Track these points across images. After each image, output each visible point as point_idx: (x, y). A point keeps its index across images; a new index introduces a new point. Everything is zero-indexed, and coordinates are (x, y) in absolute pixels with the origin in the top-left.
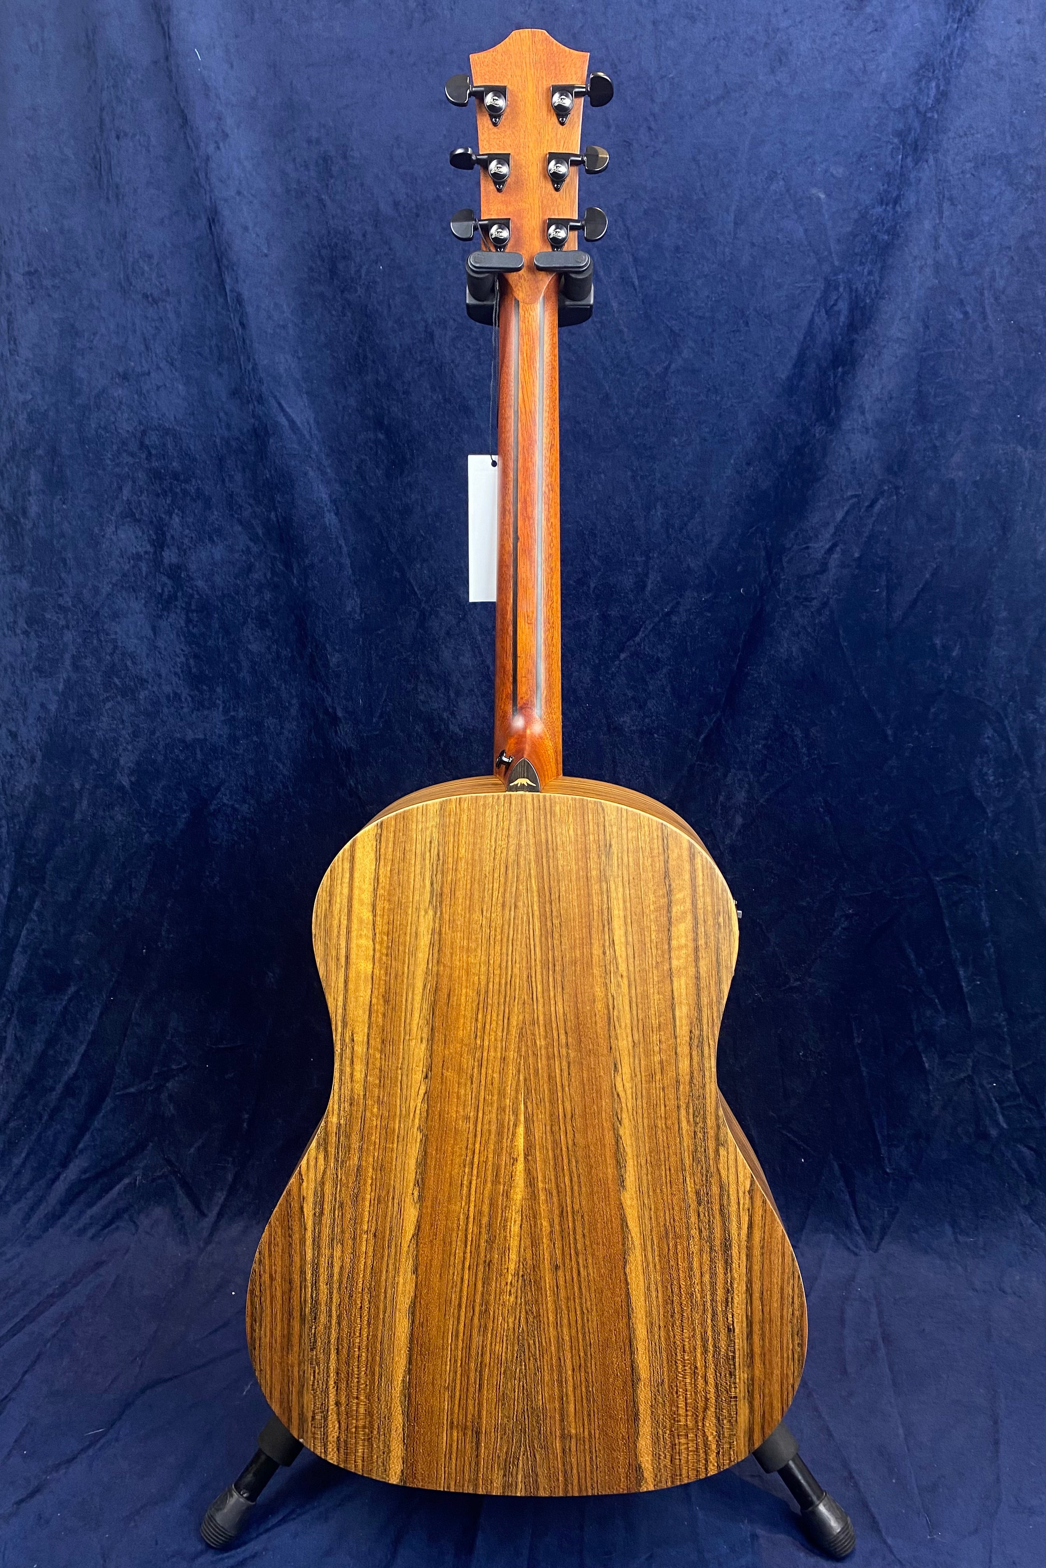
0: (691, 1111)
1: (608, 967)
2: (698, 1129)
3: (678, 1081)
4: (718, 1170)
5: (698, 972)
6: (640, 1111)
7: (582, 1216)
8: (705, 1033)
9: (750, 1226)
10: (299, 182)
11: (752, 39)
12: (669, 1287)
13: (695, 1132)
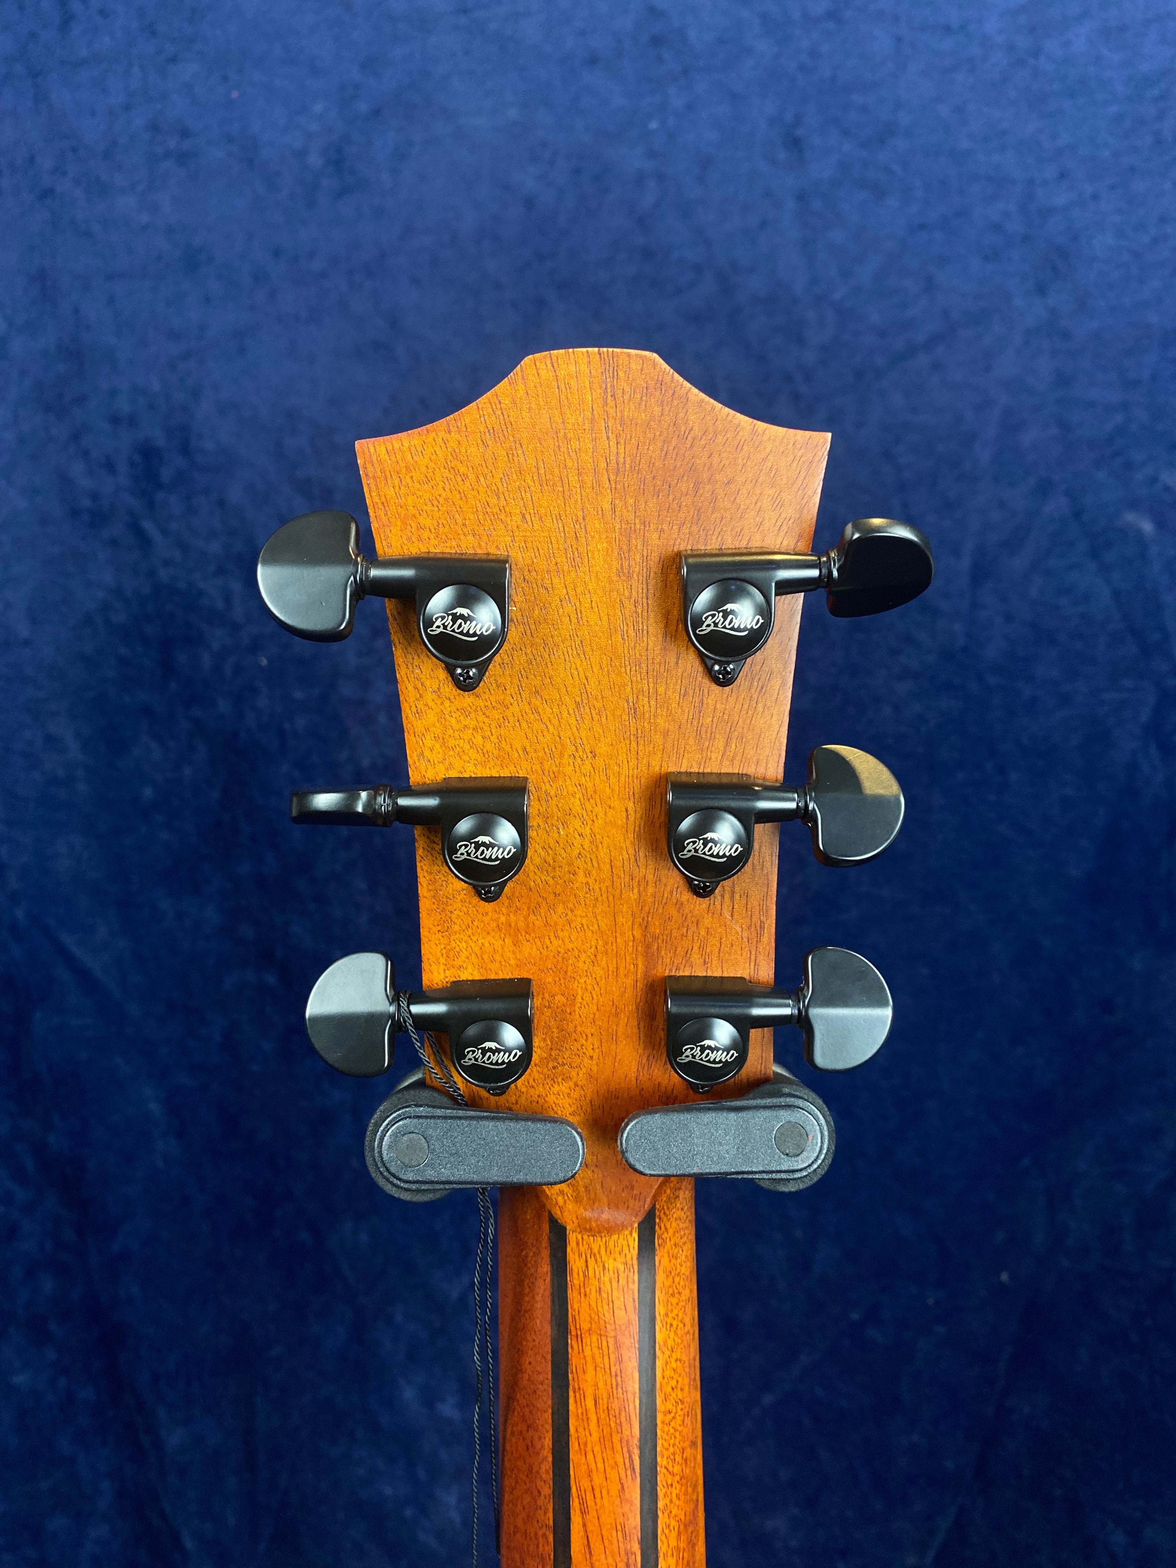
10: (95, 496)
11: (997, 228)
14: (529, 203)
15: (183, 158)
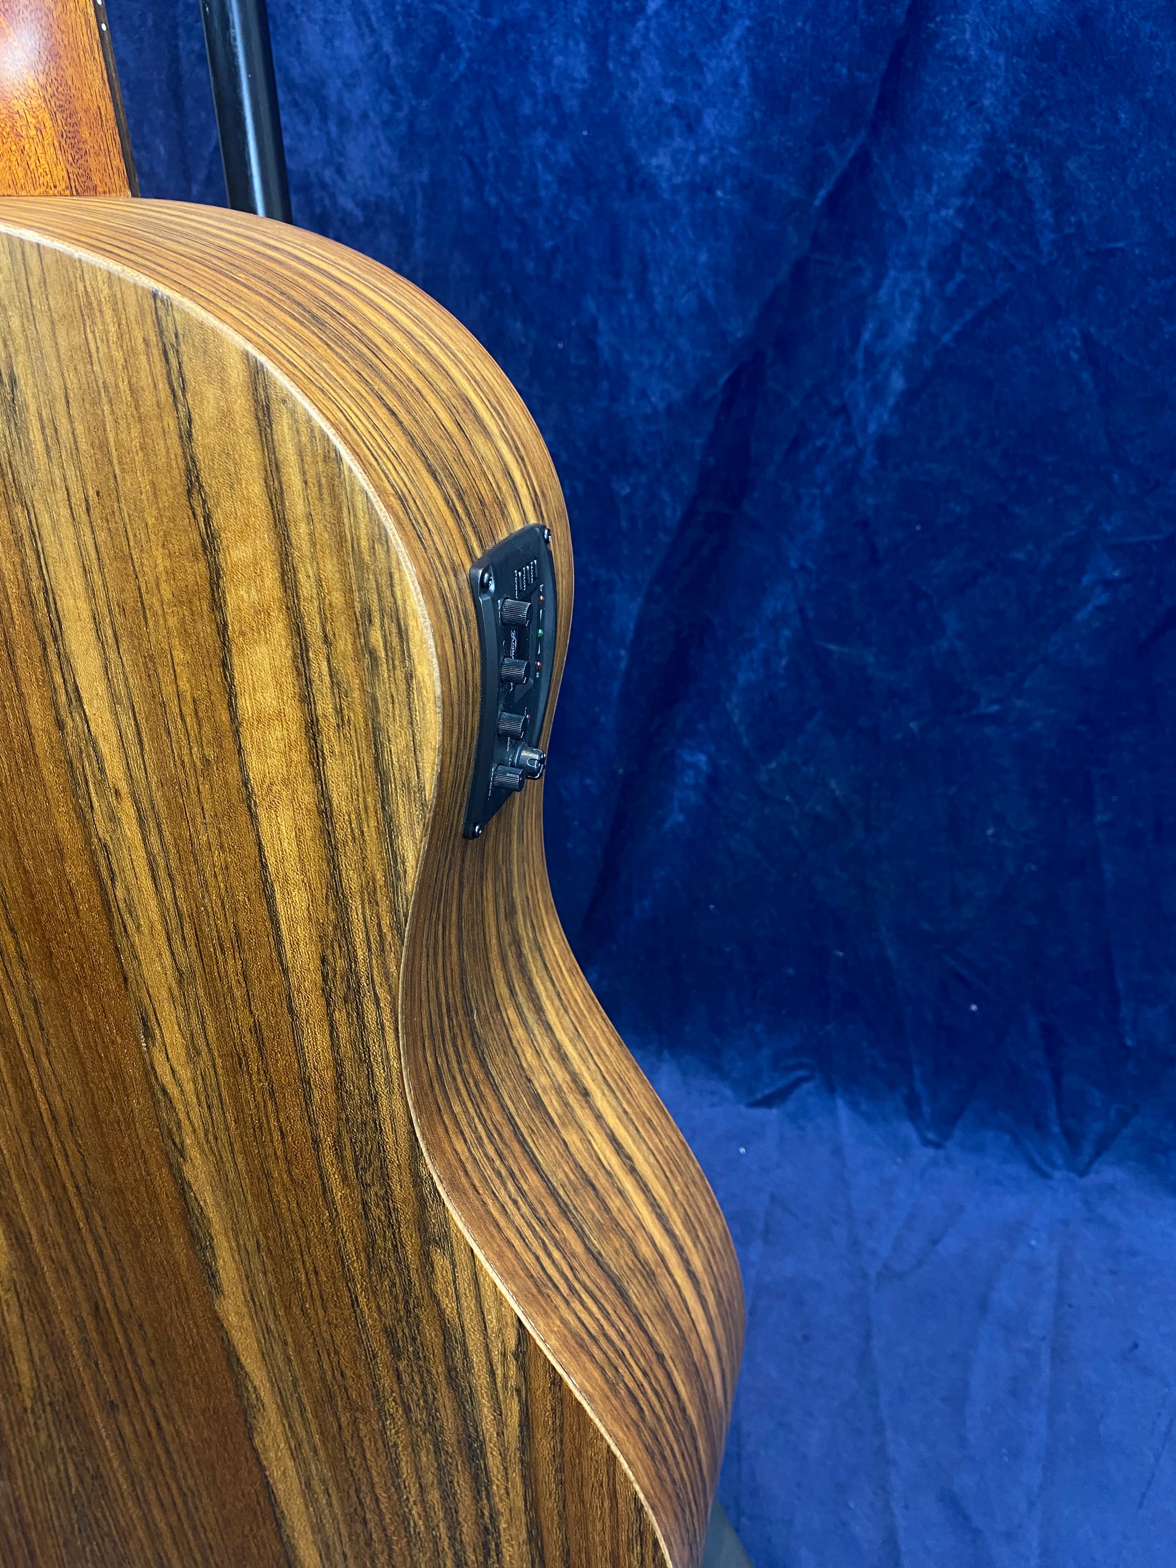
0: (348, 1154)
1: (77, 764)
2: (372, 1199)
3: (305, 1081)
4: (433, 1295)
5: (324, 796)
6: (222, 1135)
7: (141, 1326)
8: (362, 969)
9: (526, 1422)
12: (352, 1493)
13: (365, 1204)
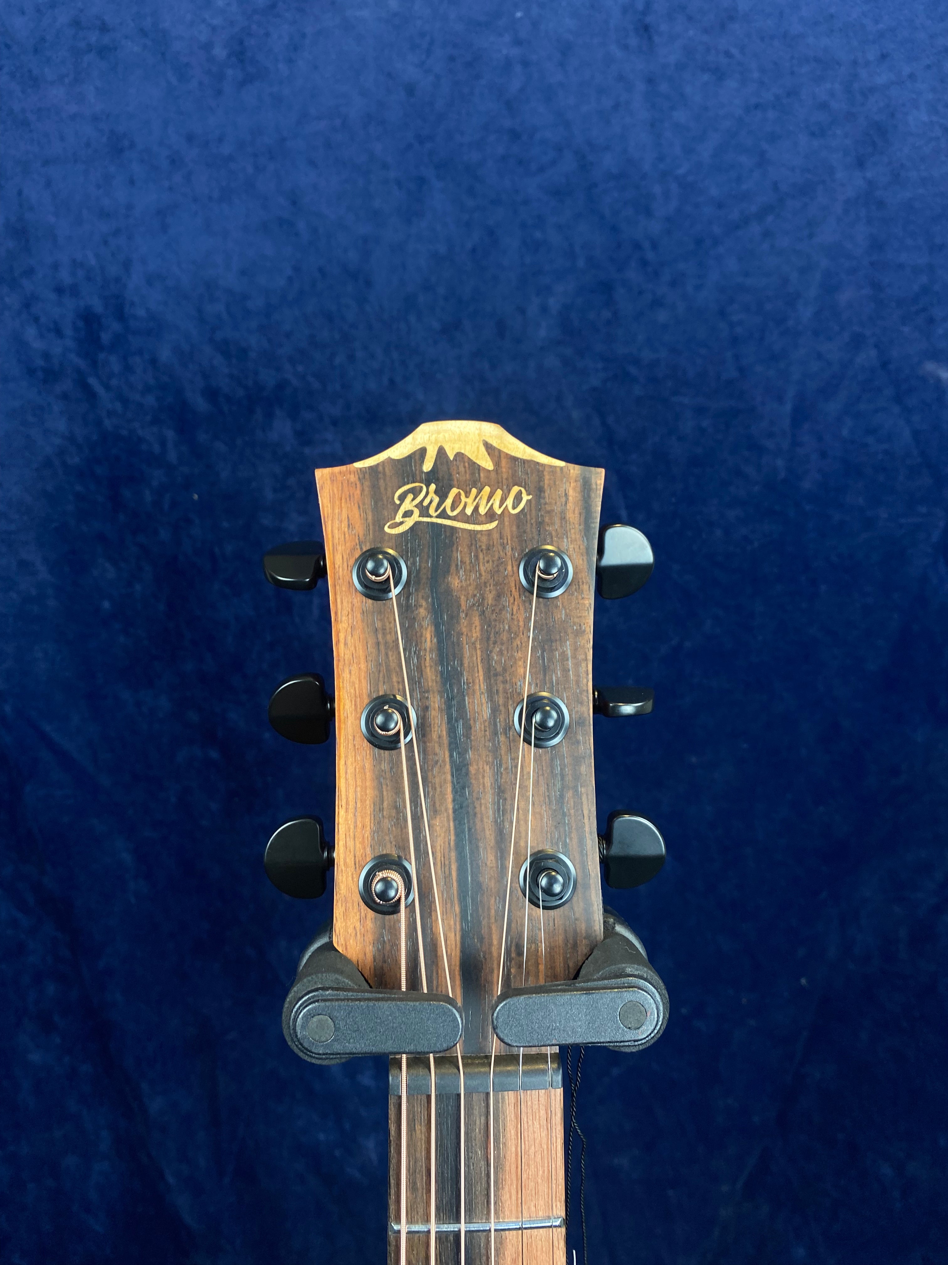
14: (410, 90)
15: (103, 51)
